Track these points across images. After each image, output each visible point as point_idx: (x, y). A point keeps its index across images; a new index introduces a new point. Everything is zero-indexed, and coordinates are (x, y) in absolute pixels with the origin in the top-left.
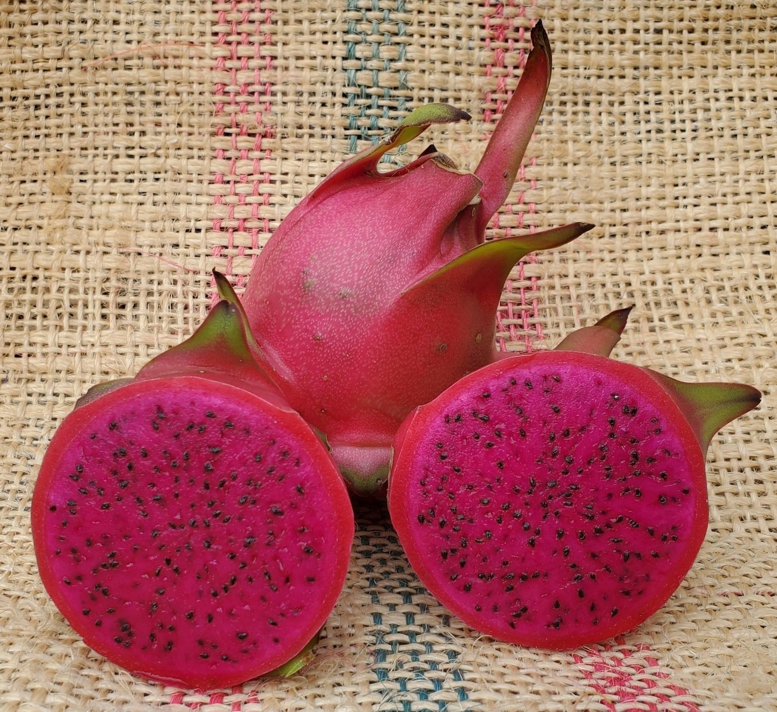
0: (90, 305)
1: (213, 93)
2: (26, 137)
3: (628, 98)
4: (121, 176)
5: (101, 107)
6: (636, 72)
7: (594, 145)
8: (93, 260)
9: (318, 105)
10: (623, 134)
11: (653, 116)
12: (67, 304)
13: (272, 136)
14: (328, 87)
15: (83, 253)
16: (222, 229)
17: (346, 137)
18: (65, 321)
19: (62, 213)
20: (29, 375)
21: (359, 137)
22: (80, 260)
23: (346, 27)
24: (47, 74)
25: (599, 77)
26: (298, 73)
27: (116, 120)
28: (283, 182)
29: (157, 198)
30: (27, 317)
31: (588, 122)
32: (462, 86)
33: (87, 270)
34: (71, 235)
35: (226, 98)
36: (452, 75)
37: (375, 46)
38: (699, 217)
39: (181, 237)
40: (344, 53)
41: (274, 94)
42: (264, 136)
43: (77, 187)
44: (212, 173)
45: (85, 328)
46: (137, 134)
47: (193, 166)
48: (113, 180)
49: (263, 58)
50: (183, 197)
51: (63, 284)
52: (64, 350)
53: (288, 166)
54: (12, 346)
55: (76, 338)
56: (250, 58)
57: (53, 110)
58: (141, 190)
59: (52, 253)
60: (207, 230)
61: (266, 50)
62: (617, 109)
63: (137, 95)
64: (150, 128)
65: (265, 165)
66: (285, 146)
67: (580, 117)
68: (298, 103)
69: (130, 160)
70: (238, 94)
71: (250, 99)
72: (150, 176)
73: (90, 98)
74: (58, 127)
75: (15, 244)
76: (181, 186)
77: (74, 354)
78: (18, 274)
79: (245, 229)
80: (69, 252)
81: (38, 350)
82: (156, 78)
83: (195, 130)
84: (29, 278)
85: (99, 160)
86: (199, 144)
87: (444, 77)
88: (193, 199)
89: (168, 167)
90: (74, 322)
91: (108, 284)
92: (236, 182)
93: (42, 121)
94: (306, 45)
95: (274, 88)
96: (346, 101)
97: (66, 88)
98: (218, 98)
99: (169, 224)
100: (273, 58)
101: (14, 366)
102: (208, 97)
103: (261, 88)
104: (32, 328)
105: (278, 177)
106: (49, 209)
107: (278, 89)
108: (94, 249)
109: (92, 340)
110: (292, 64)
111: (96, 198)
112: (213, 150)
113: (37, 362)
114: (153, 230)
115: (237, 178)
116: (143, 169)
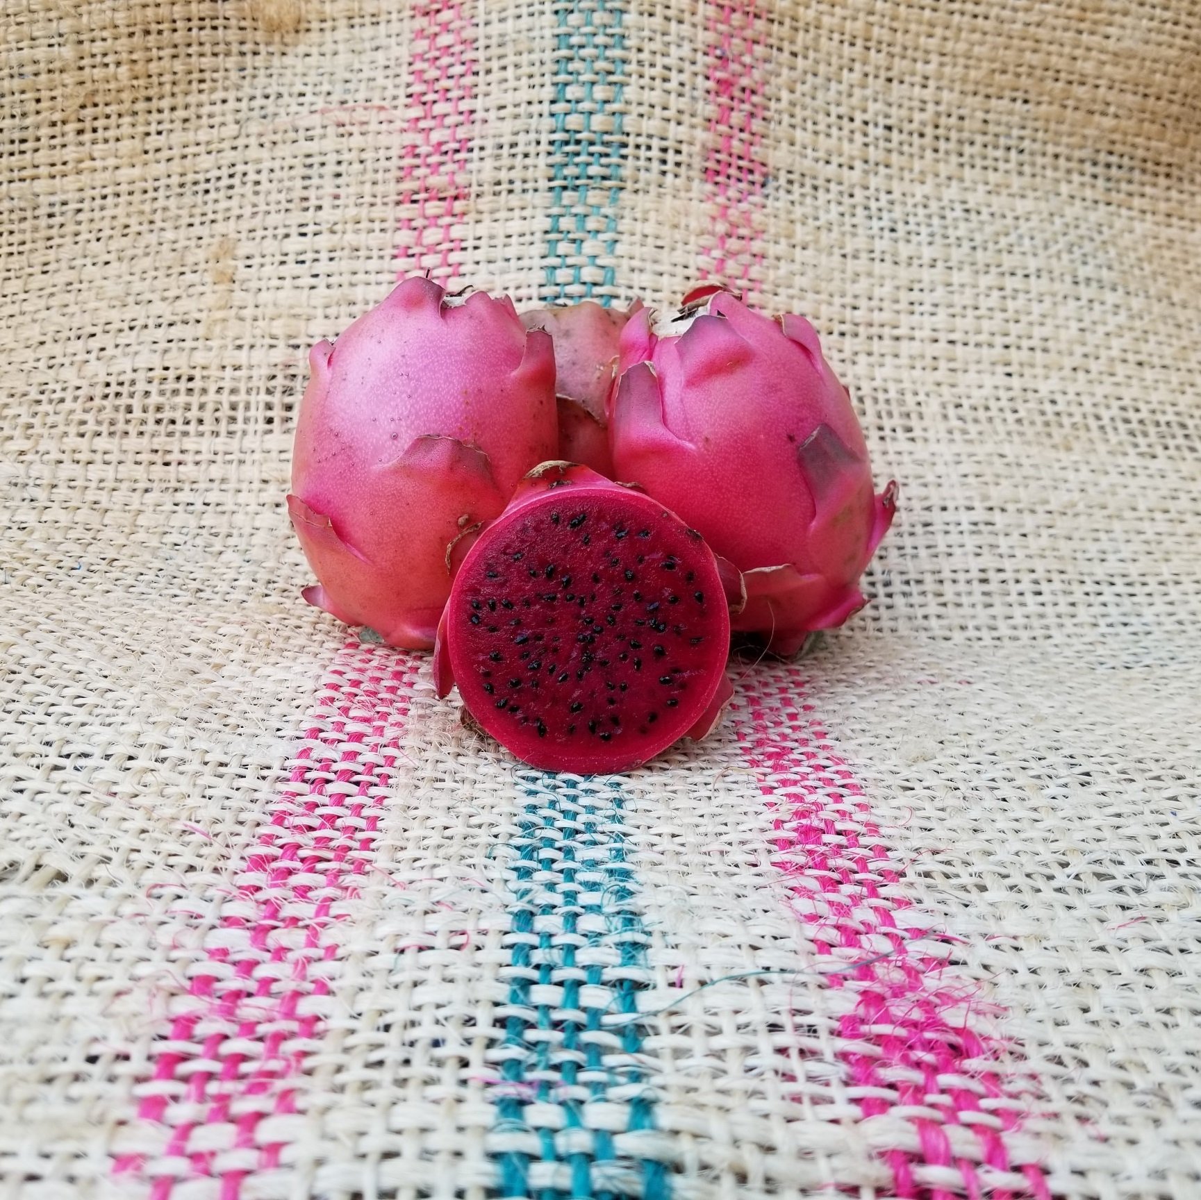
0: (253, 407)
1: (401, 157)
2: (190, 225)
4: (291, 259)
5: (275, 183)
8: (258, 355)
9: (520, 157)
12: (226, 406)
13: (466, 197)
14: (533, 136)
15: (246, 348)
17: (551, 189)
18: (223, 427)
19: (222, 303)
21: (565, 188)
22: (242, 357)
23: (555, 68)
24: (221, 155)
26: (499, 124)
27: (290, 196)
28: (476, 248)
29: (331, 280)
32: (684, 138)
33: (251, 367)
34: (234, 328)
35: (415, 162)
36: (673, 124)
37: (587, 87)
40: (551, 97)
41: (470, 150)
42: (456, 198)
43: (242, 273)
44: (395, 247)
45: (244, 433)
46: (312, 210)
47: (375, 240)
48: (283, 263)
49: (461, 113)
50: (361, 277)
51: (221, 384)
52: (219, 458)
53: (481, 230)
54: (160, 454)
55: (234, 444)
56: (446, 115)
57: (223, 193)
58: (315, 272)
59: (210, 349)
61: (465, 106)
63: (316, 167)
64: (326, 203)
65: (456, 232)
66: (481, 207)
68: (497, 157)
69: (302, 239)
70: (428, 155)
71: (442, 159)
72: (324, 256)
73: (263, 177)
74: (227, 210)
75: (170, 341)
76: (359, 265)
77: (231, 462)
78: (171, 374)
80: (230, 347)
81: (189, 458)
82: (339, 147)
83: (378, 200)
84: (184, 378)
85: (269, 241)
86: (382, 215)
87: (664, 125)
88: (372, 278)
89: (345, 244)
90: (233, 427)
91: (273, 383)
92: (422, 255)
93: (210, 207)
94: (510, 93)
95: (470, 144)
96: (552, 149)
97: (239, 168)
98: (409, 161)
99: (344, 310)
100: (472, 112)
101: (162, 475)
102: (395, 162)
103: (456, 146)
104: (186, 434)
105: (470, 243)
106: (209, 300)
107: (475, 144)
108: (259, 342)
109: (253, 446)
110: (492, 115)
111: (263, 284)
112: (398, 220)
113: (188, 471)
114: (326, 317)
115: (425, 250)
116: (316, 247)
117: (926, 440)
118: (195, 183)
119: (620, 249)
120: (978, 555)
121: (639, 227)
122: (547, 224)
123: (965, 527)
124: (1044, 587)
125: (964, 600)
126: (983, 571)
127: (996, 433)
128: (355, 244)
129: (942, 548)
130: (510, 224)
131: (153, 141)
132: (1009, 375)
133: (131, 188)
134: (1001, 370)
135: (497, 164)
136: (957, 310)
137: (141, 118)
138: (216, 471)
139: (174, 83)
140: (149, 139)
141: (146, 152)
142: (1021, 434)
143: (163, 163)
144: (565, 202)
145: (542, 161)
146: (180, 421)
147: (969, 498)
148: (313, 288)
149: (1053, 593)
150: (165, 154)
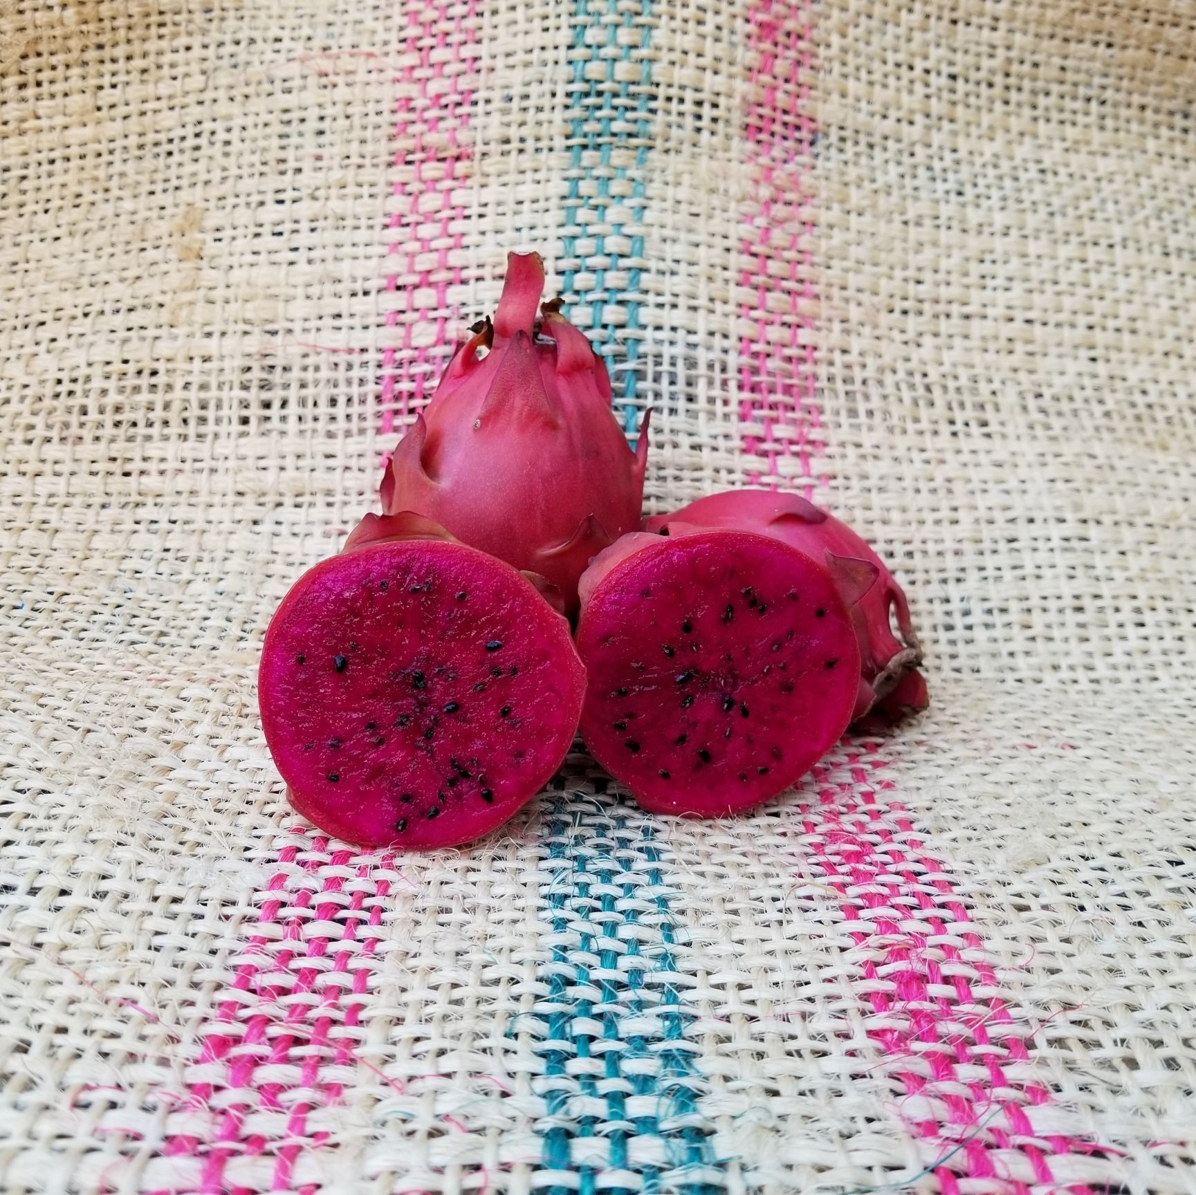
0: (226, 405)
1: (393, 112)
2: (152, 193)
4: (266, 230)
5: (248, 143)
8: (230, 343)
9: (532, 111)
12: (195, 404)
13: (469, 157)
14: (547, 87)
15: (216, 335)
16: (399, 288)
17: (569, 148)
18: (192, 429)
19: (188, 283)
20: (139, 498)
21: (585, 147)
22: (212, 346)
23: (573, 7)
24: (185, 111)
26: (508, 73)
27: (265, 157)
28: (481, 216)
29: (313, 254)
33: (222, 358)
34: (201, 312)
35: (410, 116)
37: (611, 29)
39: (344, 305)
40: (569, 41)
41: (474, 103)
42: (458, 158)
43: (211, 248)
44: (386, 215)
45: (216, 436)
46: (290, 173)
47: (363, 207)
48: (257, 235)
49: (463, 60)
50: (347, 250)
51: (189, 379)
52: (187, 466)
53: (489, 195)
54: (119, 462)
55: (204, 450)
56: (445, 63)
57: (188, 155)
58: (294, 245)
59: (175, 338)
60: (379, 291)
61: (467, 52)
63: (295, 124)
64: (307, 165)
65: (458, 198)
66: (487, 169)
68: (506, 112)
69: (280, 207)
70: (425, 109)
71: (442, 113)
72: (304, 226)
73: (234, 136)
74: (193, 175)
75: (129, 329)
76: (345, 236)
77: (201, 471)
78: (132, 368)
79: (430, 285)
80: (198, 335)
81: (152, 466)
82: (322, 100)
83: (367, 162)
84: (146, 373)
85: (242, 210)
86: (372, 179)
87: (699, 74)
88: (360, 251)
89: (329, 213)
90: (203, 430)
91: (248, 376)
92: (418, 224)
93: (173, 171)
94: (521, 37)
95: (474, 97)
96: (569, 101)
97: (207, 126)
98: (402, 116)
99: (329, 288)
100: (476, 59)
101: (120, 487)
102: (387, 117)
103: (457, 98)
104: (148, 438)
105: (474, 211)
106: (174, 280)
107: (480, 96)
108: (231, 328)
109: (226, 452)
110: (500, 63)
111: (234, 261)
112: (391, 184)
113: (152, 482)
114: (308, 297)
115: (421, 219)
116: (296, 217)
117: (1004, 436)
118: (156, 144)
119: (649, 216)
120: (1072, 577)
121: (670, 192)
122: (565, 188)
123: (1056, 543)
124: (1148, 617)
125: (1056, 633)
126: (1077, 597)
127: (1083, 428)
128: (339, 212)
129: (1029, 570)
130: (521, 188)
131: (106, 96)
132: (1093, 360)
133: (82, 151)
134: (1084, 354)
135: (506, 119)
136: (1034, 285)
137: (92, 69)
138: (183, 483)
139: (130, 28)
140: (102, 93)
141: (99, 109)
142: (1112, 430)
143: (119, 122)
144: (585, 163)
145: (558, 115)
146: (142, 423)
147: (1058, 508)
148: (292, 263)
149: (1158, 625)
150: (121, 110)
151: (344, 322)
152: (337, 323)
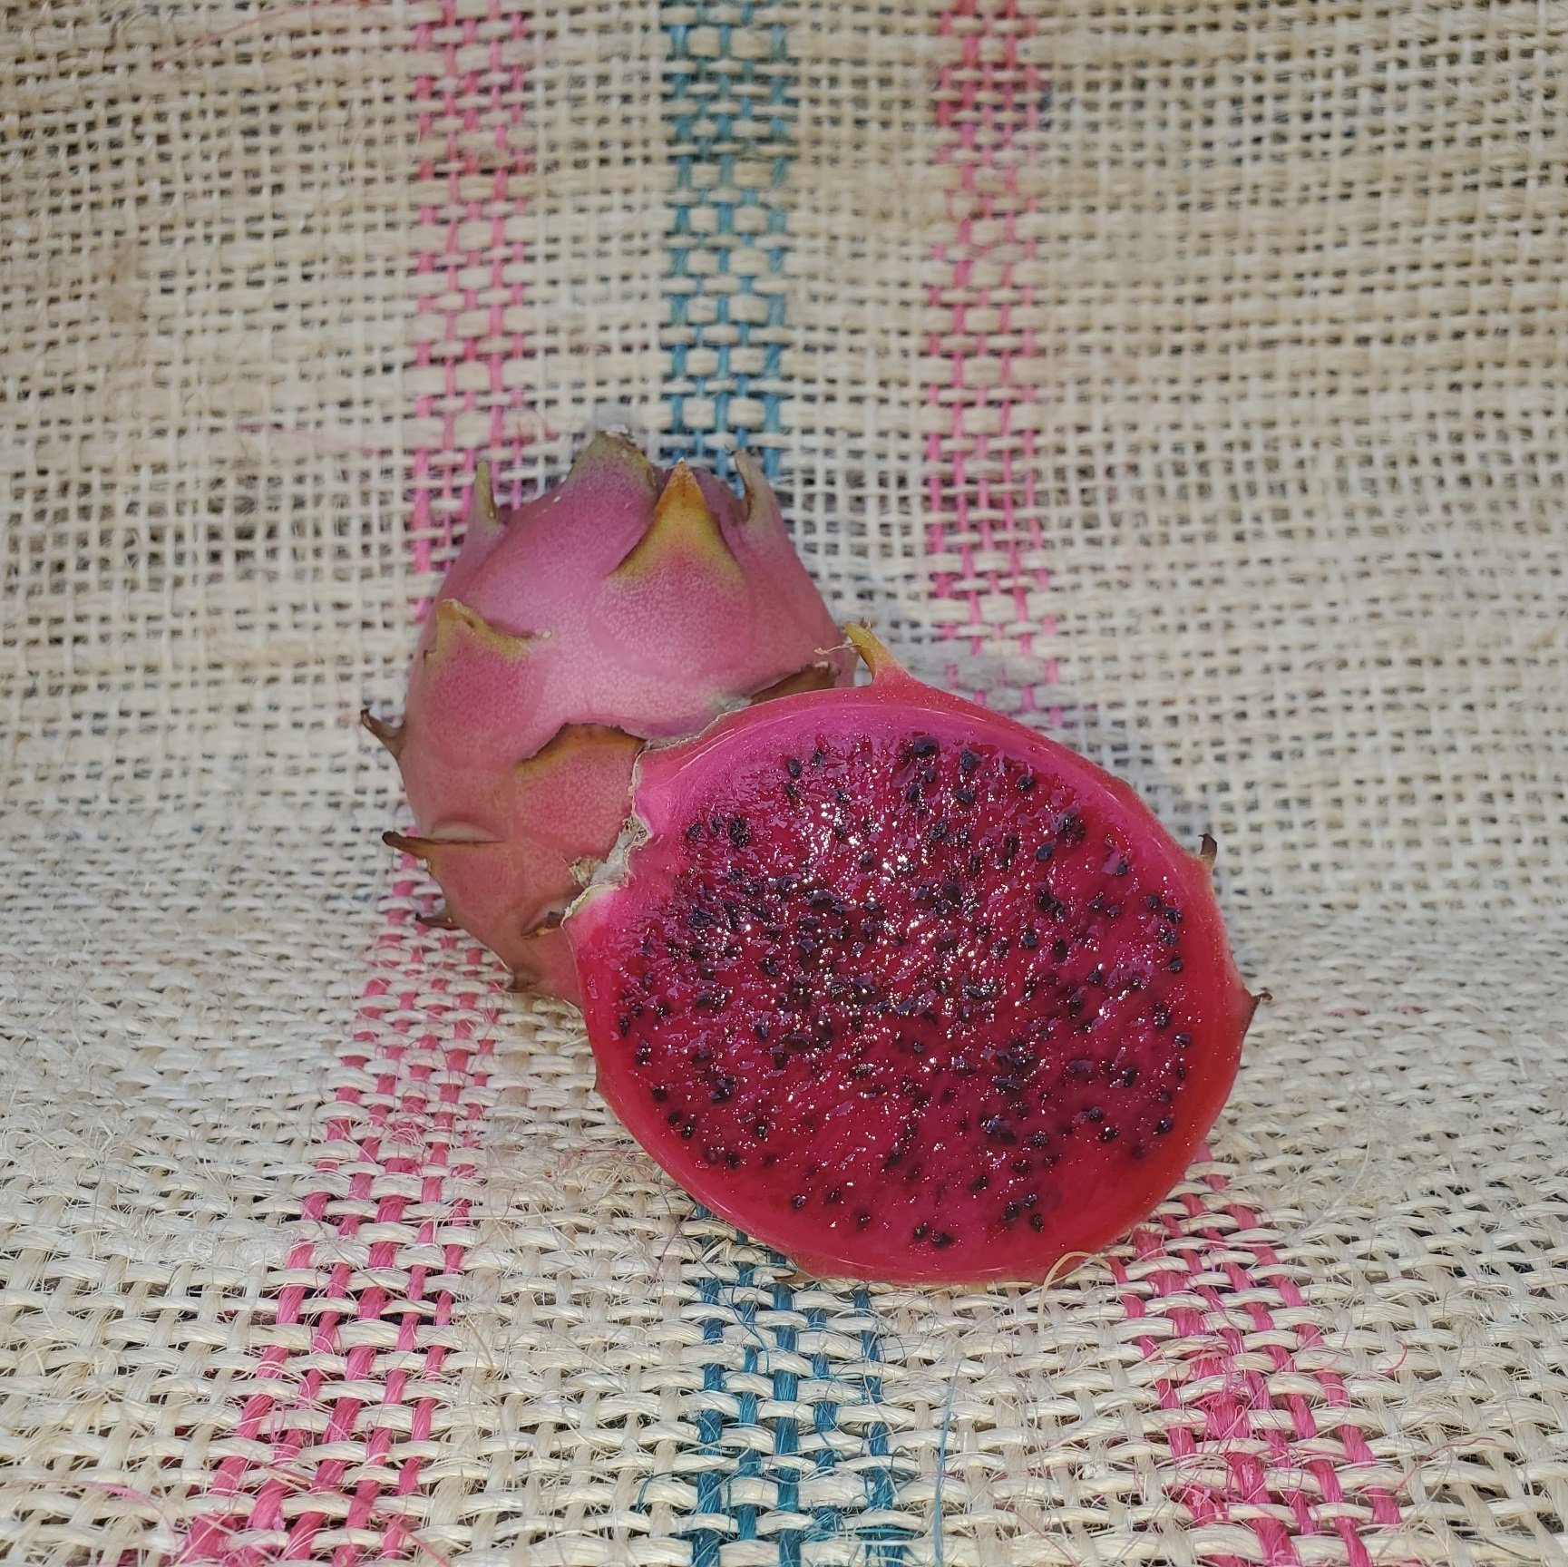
0: (189, 535)
1: (411, 97)
2: (55, 210)
3: (1224, 70)
4: (238, 277)
5: (195, 140)
6: (1241, 17)
7: (1151, 170)
8: (193, 445)
9: (616, 101)
10: (1208, 145)
11: (1269, 107)
12: (145, 535)
13: (529, 168)
14: (635, 65)
15: (172, 434)
17: (672, 159)
18: (142, 569)
19: (128, 356)
20: (76, 680)
21: (696, 158)
22: (166, 448)
24: (86, 81)
25: (1167, 29)
26: (575, 40)
27: (226, 164)
28: (550, 257)
29: (309, 313)
30: (71, 564)
31: (1140, 125)
32: (895, 56)
33: (181, 466)
34: (149, 400)
35: (437, 105)
36: (874, 34)
38: (1340, 315)
39: (356, 387)
41: (528, 87)
42: (511, 170)
43: (158, 304)
44: (414, 254)
45: (177, 580)
46: (266, 191)
47: (378, 242)
48: (225, 286)
49: (506, 17)
50: (360, 307)
51: (136, 497)
52: (139, 628)
53: (558, 226)
54: (44, 624)
55: (162, 601)
56: (480, 20)
57: (103, 154)
58: (279, 300)
59: (114, 436)
60: (406, 366)
62: (1199, 93)
63: (263, 113)
64: (291, 178)
65: (518, 228)
66: (555, 187)
67: (1126, 113)
68: (577, 101)
69: (255, 244)
70: (459, 94)
71: (484, 100)
72: (294, 271)
73: (173, 126)
74: (117, 186)
75: (45, 423)
76: (357, 285)
77: (158, 634)
78: (52, 482)
79: (480, 357)
80: (146, 433)
81: (91, 629)
82: (300, 77)
83: (379, 173)
84: (74, 489)
85: (198, 246)
86: (387, 199)
87: (859, 38)
88: (377, 308)
89: (329, 252)
90: (158, 571)
91: (219, 492)
92: (459, 267)
93: (85, 178)
95: (528, 76)
96: (668, 88)
97: (126, 108)
98: (426, 105)
99: (331, 363)
100: (526, 15)
102: (401, 106)
103: (503, 78)
104: (83, 587)
105: (541, 249)
106: (106, 350)
107: (540, 73)
108: (192, 423)
109: (193, 604)
110: (563, 22)
111: (195, 322)
112: (414, 207)
113: (92, 653)
114: (303, 376)
115: (461, 259)
116: (281, 256)
118: (50, 131)
119: (793, 262)
120: (1397, 750)
121: (823, 221)
122: (667, 219)
123: (1377, 698)
128: (344, 250)
129: (1339, 741)
130: (607, 217)
135: (578, 113)
138: (136, 653)
144: (697, 181)
145: (655, 110)
148: (278, 327)
151: (357, 411)
152: (346, 413)
